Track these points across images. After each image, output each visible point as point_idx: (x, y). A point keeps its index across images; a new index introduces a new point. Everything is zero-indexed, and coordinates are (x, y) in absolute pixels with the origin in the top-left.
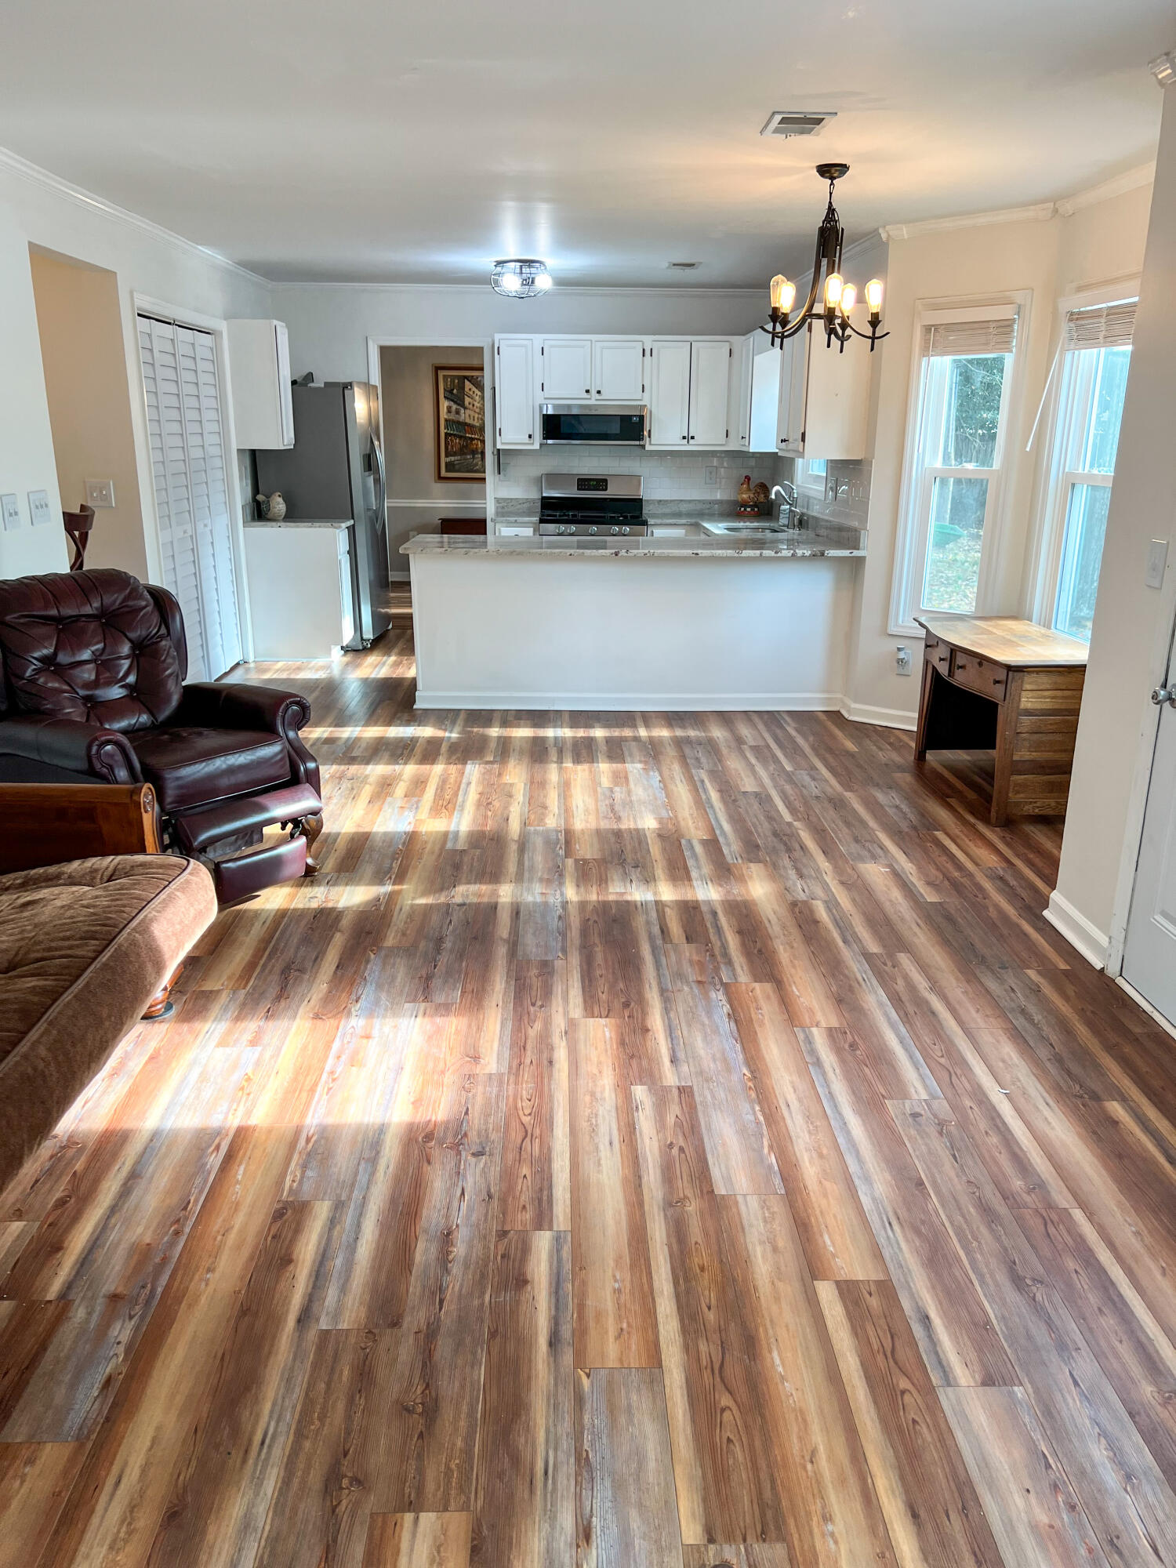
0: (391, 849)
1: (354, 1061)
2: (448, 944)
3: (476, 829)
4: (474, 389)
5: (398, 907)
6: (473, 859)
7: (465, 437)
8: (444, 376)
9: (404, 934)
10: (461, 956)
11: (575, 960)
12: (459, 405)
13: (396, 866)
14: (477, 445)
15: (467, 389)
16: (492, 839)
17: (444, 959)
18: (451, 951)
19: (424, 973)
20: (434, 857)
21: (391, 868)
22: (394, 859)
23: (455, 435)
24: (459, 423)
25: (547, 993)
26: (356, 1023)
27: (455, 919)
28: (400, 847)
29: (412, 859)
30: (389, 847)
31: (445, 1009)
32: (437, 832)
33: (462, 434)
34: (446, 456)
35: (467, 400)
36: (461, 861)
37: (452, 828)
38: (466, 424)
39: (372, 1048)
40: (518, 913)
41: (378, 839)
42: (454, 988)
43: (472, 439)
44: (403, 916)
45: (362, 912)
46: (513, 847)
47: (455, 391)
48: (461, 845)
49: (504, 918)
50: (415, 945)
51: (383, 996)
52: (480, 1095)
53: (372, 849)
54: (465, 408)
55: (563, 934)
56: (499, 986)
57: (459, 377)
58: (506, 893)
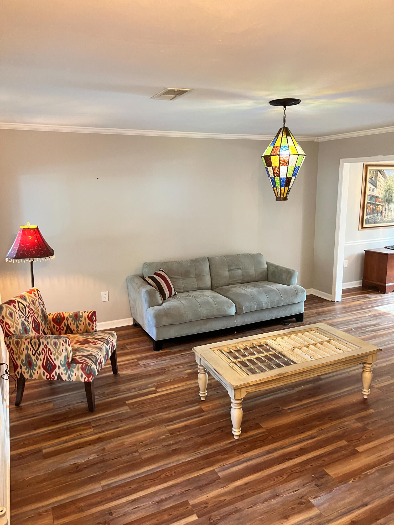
4: (381, 177)
7: (375, 204)
8: (370, 170)
12: (374, 186)
14: (379, 208)
15: (378, 177)
23: (371, 203)
24: (373, 196)
33: (374, 202)
34: (366, 216)
35: (378, 183)
38: (376, 197)
43: (378, 205)
47: (373, 179)
54: (377, 188)
57: (376, 170)
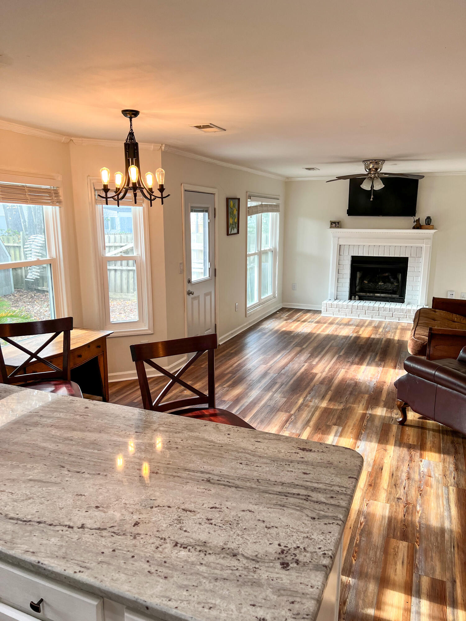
0: (367, 432)
1: (374, 375)
2: (348, 392)
3: (325, 436)
5: (364, 405)
6: (332, 420)
9: (362, 397)
10: (345, 389)
11: (312, 384)
13: (365, 422)
16: (320, 429)
17: (350, 389)
18: (348, 391)
19: (357, 387)
20: (348, 424)
21: (367, 422)
22: (366, 426)
25: (324, 379)
26: (374, 381)
27: (345, 399)
28: (363, 432)
29: (358, 425)
30: (368, 433)
31: (351, 379)
32: (345, 437)
36: (337, 420)
37: (337, 438)
39: (370, 376)
40: (323, 397)
41: (374, 439)
42: (349, 383)
44: (362, 403)
45: (377, 406)
46: (312, 423)
48: (335, 428)
49: (328, 397)
50: (359, 394)
51: (368, 384)
52: (347, 367)
53: (376, 433)
55: (312, 390)
56: (336, 381)
58: (324, 404)
